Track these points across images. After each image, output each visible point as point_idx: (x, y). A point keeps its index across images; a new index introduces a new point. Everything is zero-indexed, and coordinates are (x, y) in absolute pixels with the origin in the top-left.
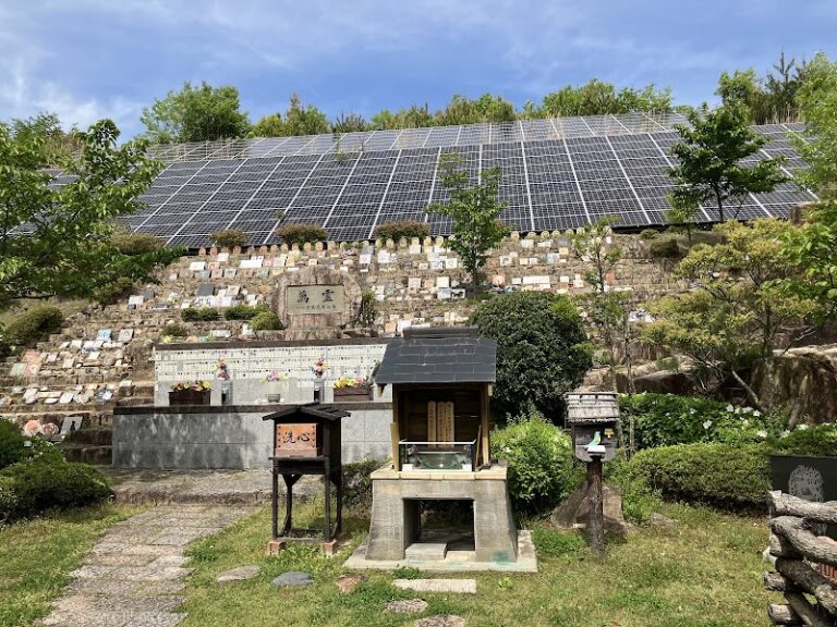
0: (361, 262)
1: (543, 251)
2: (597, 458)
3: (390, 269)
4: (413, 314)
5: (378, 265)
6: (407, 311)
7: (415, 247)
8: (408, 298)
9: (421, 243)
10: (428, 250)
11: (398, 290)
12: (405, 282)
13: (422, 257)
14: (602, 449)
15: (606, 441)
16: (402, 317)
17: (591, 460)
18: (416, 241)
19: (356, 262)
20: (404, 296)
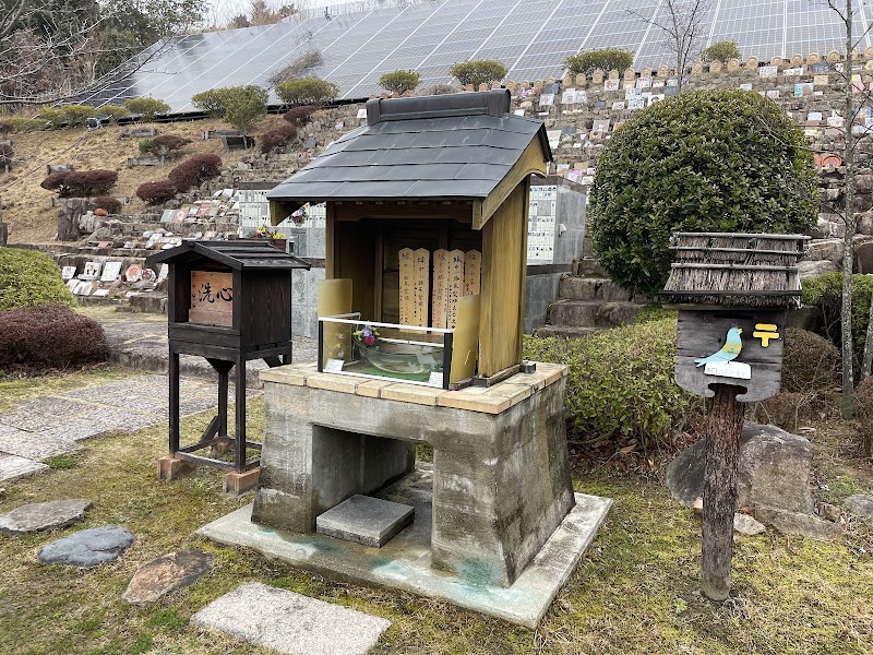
0: (542, 103)
1: (791, 80)
2: (726, 391)
3: (575, 111)
4: (587, 163)
5: (560, 107)
6: (580, 160)
7: (613, 83)
8: (588, 145)
9: (621, 77)
10: (628, 86)
11: (579, 136)
12: (589, 127)
13: (619, 95)
14: (743, 371)
15: (755, 352)
16: (572, 167)
17: (711, 394)
18: (614, 73)
19: (535, 103)
20: (584, 142)
